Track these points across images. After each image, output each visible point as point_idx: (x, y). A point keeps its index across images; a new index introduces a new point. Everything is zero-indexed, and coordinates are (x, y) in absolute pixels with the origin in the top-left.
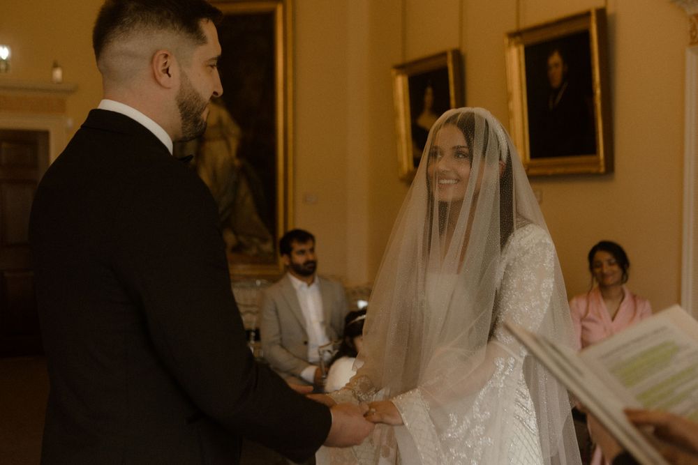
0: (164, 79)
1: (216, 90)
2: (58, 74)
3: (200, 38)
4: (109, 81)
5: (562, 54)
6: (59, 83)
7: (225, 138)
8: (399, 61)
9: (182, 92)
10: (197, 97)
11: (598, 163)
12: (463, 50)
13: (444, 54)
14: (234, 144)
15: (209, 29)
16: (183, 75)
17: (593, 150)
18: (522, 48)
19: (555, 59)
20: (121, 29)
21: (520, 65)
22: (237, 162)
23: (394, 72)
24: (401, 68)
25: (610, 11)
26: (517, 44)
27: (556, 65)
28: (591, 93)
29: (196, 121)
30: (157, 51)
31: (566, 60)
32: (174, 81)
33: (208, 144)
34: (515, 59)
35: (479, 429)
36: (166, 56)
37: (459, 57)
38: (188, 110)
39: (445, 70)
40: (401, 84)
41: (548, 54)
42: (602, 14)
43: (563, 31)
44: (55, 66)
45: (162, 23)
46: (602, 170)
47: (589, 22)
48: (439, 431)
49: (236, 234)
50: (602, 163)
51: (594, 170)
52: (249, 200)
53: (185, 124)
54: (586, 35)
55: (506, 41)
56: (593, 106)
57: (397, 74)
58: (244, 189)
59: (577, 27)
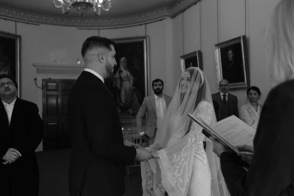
0: (102, 61)
1: (115, 64)
2: (79, 62)
3: (110, 49)
5: (232, 51)
6: (79, 65)
7: (129, 80)
8: (182, 55)
9: (106, 64)
10: (110, 65)
11: (245, 84)
12: (201, 51)
13: (195, 52)
14: (132, 82)
15: (112, 47)
16: (107, 60)
17: (243, 81)
18: (220, 49)
19: (230, 52)
20: (90, 48)
21: (219, 55)
22: (132, 88)
23: (180, 58)
24: (182, 57)
25: (247, 36)
26: (218, 48)
27: (231, 54)
28: (242, 62)
29: (110, 72)
30: (100, 53)
31: (234, 52)
32: (104, 61)
34: (217, 52)
35: (183, 159)
36: (102, 54)
37: (200, 53)
38: (108, 69)
39: (196, 57)
40: (182, 62)
41: (228, 51)
42: (244, 37)
43: (232, 43)
44: (78, 60)
45: (100, 46)
46: (246, 86)
47: (241, 40)
49: (132, 110)
50: (246, 84)
51: (243, 86)
53: (107, 73)
54: (239, 44)
55: (215, 47)
56: (243, 66)
57: (181, 59)
59: (237, 42)
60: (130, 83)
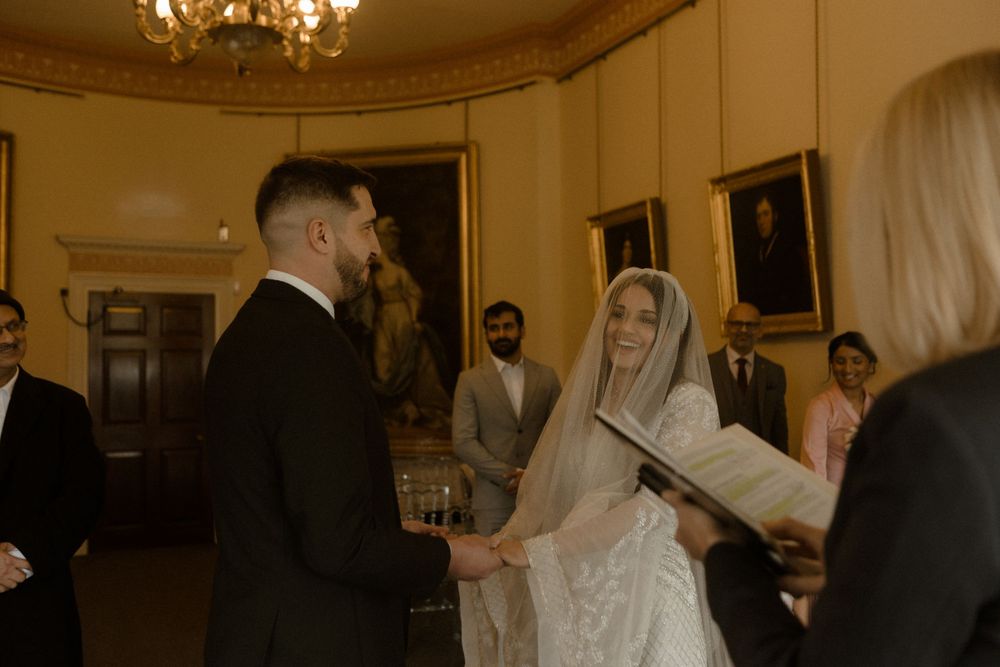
0: (320, 245)
1: (374, 251)
2: (224, 233)
3: (352, 204)
4: (273, 251)
5: (772, 202)
6: (225, 243)
7: (405, 300)
8: (594, 212)
9: (338, 256)
10: (353, 259)
11: (814, 320)
12: (663, 200)
13: (643, 204)
14: (415, 306)
15: (362, 195)
16: (338, 240)
17: (810, 308)
18: (727, 195)
19: (764, 206)
21: (726, 215)
22: (418, 326)
23: (589, 224)
24: (595, 220)
25: (822, 152)
26: (721, 192)
27: (766, 213)
28: (805, 243)
29: (356, 283)
30: (312, 220)
31: (777, 207)
32: (330, 248)
33: (386, 307)
34: (720, 207)
35: (613, 583)
36: (321, 224)
37: (659, 207)
38: (346, 271)
39: (645, 220)
40: (596, 237)
41: (758, 201)
42: (813, 155)
43: (772, 175)
44: (222, 227)
46: (820, 328)
47: (800, 164)
48: (569, 579)
49: (417, 405)
50: (820, 320)
51: (811, 328)
52: (432, 368)
53: (345, 286)
54: (796, 179)
55: (710, 187)
56: (807, 257)
57: (592, 227)
58: (426, 355)
59: (787, 171)
60: (409, 309)
